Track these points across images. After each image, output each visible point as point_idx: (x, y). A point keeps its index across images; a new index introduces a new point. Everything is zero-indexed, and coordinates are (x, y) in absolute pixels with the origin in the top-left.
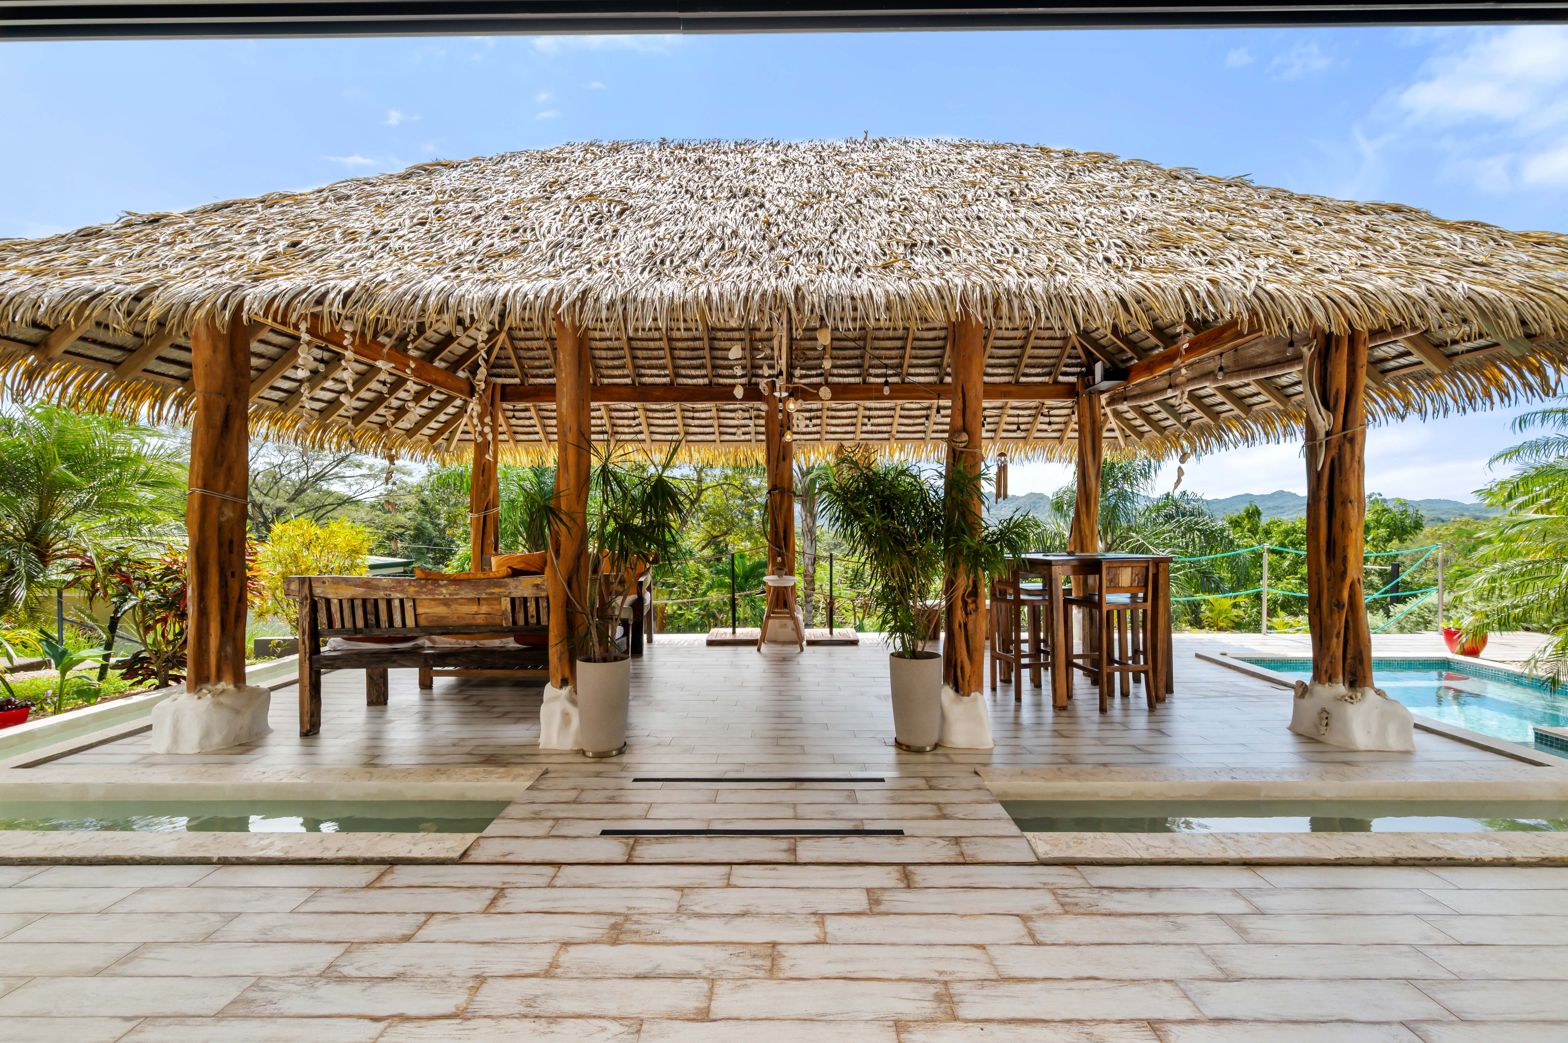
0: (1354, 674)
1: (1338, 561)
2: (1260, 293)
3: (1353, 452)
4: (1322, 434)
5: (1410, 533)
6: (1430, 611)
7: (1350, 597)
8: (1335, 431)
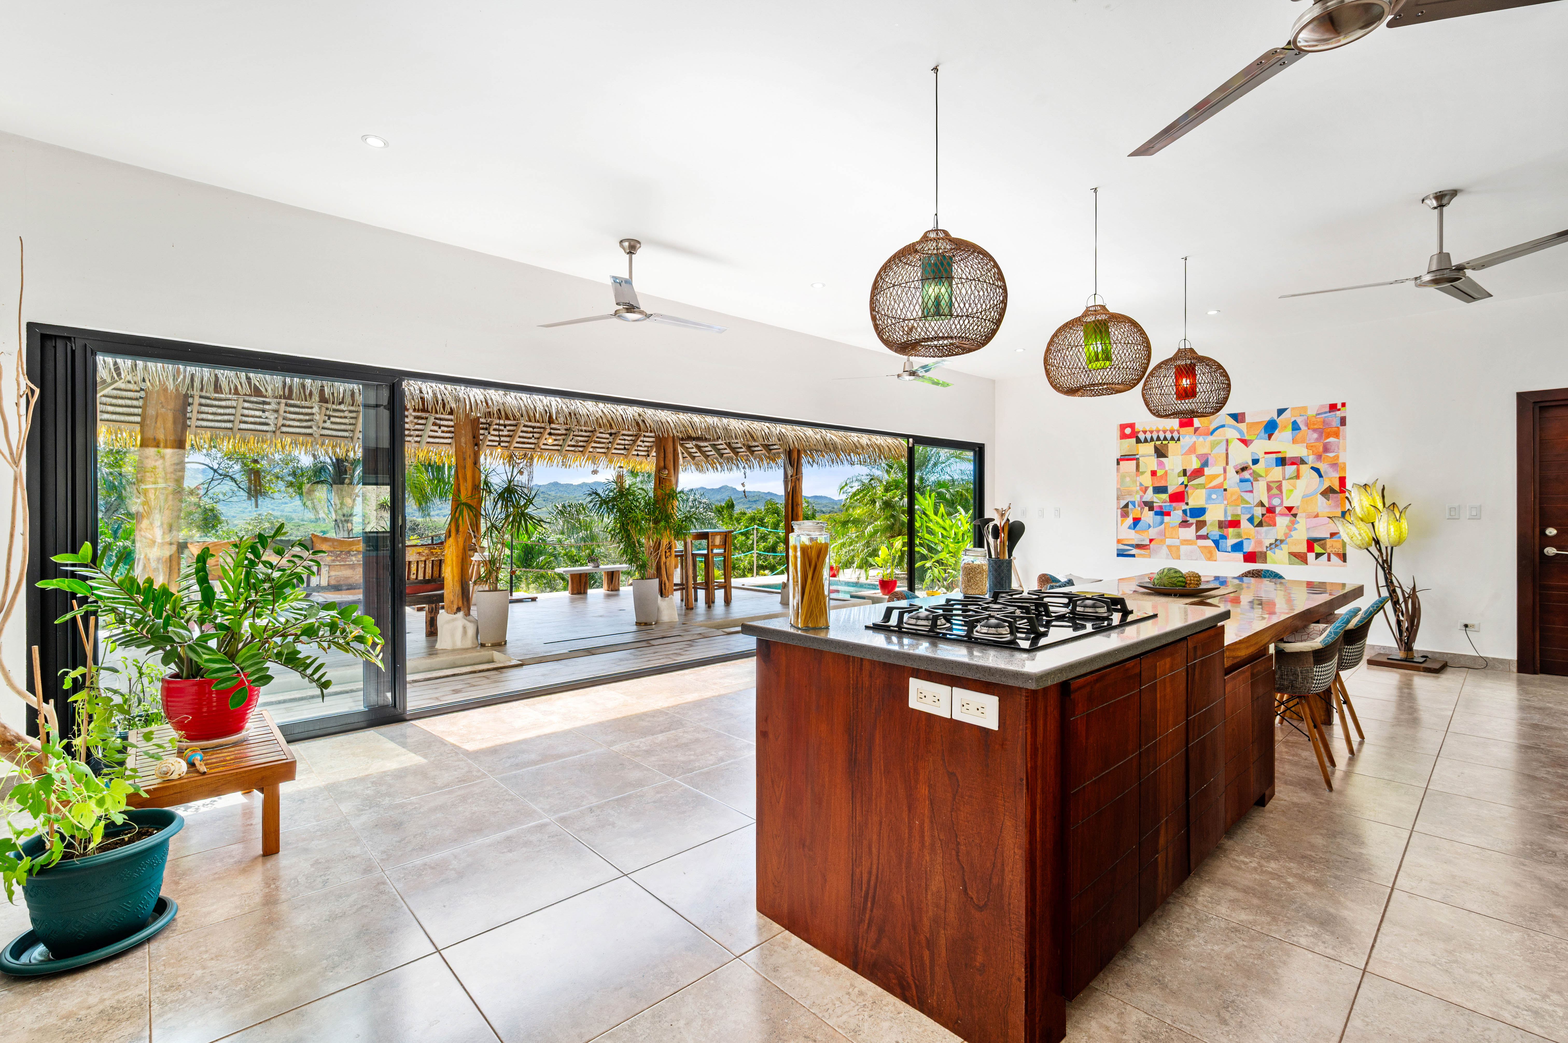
2: (781, 433)
3: (799, 484)
4: (789, 477)
8: (794, 476)
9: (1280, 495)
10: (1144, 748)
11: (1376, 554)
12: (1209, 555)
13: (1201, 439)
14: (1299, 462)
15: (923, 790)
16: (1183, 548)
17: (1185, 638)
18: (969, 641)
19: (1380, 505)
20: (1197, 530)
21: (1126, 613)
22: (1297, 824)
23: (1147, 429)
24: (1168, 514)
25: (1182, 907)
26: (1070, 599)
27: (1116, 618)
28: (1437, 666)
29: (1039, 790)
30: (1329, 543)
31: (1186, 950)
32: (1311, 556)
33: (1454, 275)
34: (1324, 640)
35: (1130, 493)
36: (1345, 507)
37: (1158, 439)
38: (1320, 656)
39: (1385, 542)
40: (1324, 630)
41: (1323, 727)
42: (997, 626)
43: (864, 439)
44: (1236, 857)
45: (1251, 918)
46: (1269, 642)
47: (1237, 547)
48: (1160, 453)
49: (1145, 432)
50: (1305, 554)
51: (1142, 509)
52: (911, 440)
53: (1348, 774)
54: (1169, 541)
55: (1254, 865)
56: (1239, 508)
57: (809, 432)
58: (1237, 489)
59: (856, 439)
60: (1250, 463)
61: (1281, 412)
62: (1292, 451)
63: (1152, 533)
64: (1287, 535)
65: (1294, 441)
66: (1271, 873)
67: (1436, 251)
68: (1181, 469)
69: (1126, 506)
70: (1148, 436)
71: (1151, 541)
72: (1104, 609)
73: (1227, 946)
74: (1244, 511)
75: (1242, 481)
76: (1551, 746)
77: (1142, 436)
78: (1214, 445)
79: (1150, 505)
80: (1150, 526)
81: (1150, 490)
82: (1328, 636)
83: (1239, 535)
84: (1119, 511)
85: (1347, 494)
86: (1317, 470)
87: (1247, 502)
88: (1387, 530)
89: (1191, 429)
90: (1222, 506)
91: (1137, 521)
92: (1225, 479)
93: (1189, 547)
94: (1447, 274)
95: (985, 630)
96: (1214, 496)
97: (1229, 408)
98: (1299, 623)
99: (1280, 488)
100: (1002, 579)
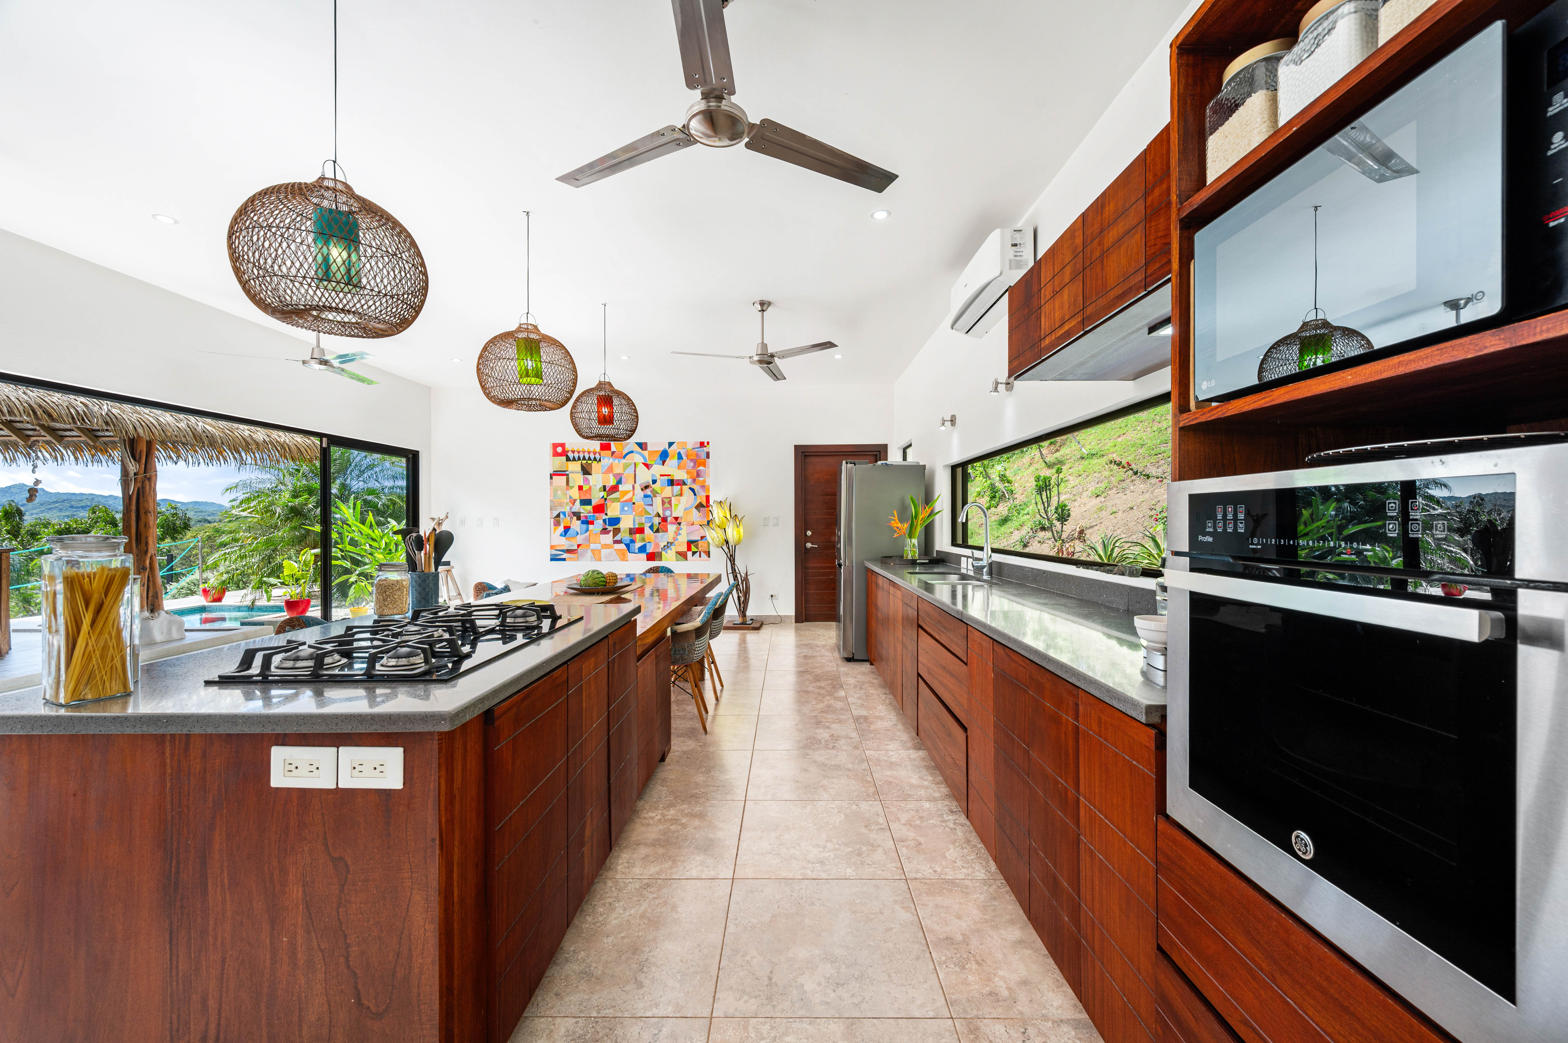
0: (153, 605)
1: (143, 544)
2: (110, 414)
3: (150, 485)
4: (132, 474)
5: (180, 533)
6: (195, 585)
7: (150, 563)
8: (140, 473)
9: (670, 509)
10: (571, 751)
11: (727, 550)
12: (622, 557)
13: (616, 461)
14: (682, 483)
15: (296, 892)
16: (604, 552)
17: (607, 637)
18: (371, 679)
19: (729, 517)
20: (614, 536)
21: (555, 618)
22: (687, 769)
23: (576, 449)
24: (592, 523)
25: (605, 883)
26: (501, 610)
27: (546, 624)
28: (758, 625)
29: (456, 843)
30: (700, 543)
31: (609, 927)
32: (689, 554)
33: (769, 359)
34: (702, 620)
35: (561, 505)
36: (709, 517)
37: (584, 459)
38: (699, 632)
39: (731, 543)
40: (701, 611)
41: (700, 683)
42: (408, 656)
43: (260, 434)
44: (646, 815)
45: (657, 869)
46: (667, 627)
47: (642, 549)
48: (586, 471)
49: (573, 452)
50: (686, 552)
51: (571, 518)
52: (325, 440)
53: (714, 716)
54: (592, 546)
55: (659, 817)
56: (644, 518)
57: (167, 418)
58: (642, 503)
59: (247, 433)
60: (651, 483)
61: (671, 444)
62: (679, 475)
63: (580, 539)
64: (675, 539)
65: (679, 468)
66: (671, 820)
67: (760, 341)
68: (601, 485)
69: (558, 516)
70: (576, 455)
71: (579, 546)
72: (534, 618)
73: (641, 905)
74: (647, 520)
75: (646, 496)
76: (812, 669)
77: (571, 455)
78: (626, 467)
79: (577, 515)
80: (577, 533)
81: (578, 502)
82: (704, 616)
83: (643, 540)
84: (552, 520)
85: (710, 508)
86: (692, 490)
87: (649, 514)
88: (733, 533)
89: (609, 452)
90: (632, 516)
91: (567, 529)
92: (634, 495)
93: (608, 550)
94: (766, 358)
95: (393, 662)
96: (626, 508)
97: (636, 438)
98: (685, 607)
99: (670, 503)
100: (427, 594)
